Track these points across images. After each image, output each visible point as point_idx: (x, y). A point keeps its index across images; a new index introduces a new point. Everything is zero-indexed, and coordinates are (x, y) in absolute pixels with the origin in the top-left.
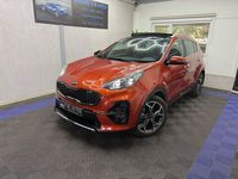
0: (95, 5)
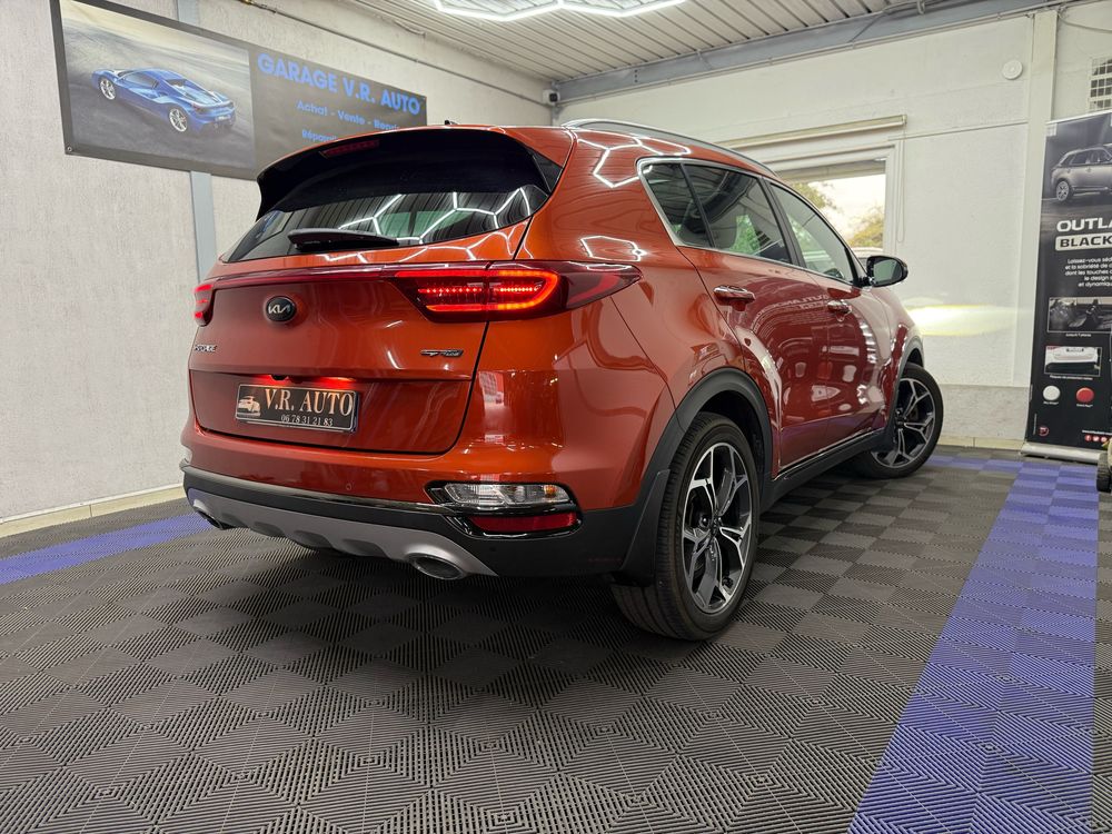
0: (365, 95)
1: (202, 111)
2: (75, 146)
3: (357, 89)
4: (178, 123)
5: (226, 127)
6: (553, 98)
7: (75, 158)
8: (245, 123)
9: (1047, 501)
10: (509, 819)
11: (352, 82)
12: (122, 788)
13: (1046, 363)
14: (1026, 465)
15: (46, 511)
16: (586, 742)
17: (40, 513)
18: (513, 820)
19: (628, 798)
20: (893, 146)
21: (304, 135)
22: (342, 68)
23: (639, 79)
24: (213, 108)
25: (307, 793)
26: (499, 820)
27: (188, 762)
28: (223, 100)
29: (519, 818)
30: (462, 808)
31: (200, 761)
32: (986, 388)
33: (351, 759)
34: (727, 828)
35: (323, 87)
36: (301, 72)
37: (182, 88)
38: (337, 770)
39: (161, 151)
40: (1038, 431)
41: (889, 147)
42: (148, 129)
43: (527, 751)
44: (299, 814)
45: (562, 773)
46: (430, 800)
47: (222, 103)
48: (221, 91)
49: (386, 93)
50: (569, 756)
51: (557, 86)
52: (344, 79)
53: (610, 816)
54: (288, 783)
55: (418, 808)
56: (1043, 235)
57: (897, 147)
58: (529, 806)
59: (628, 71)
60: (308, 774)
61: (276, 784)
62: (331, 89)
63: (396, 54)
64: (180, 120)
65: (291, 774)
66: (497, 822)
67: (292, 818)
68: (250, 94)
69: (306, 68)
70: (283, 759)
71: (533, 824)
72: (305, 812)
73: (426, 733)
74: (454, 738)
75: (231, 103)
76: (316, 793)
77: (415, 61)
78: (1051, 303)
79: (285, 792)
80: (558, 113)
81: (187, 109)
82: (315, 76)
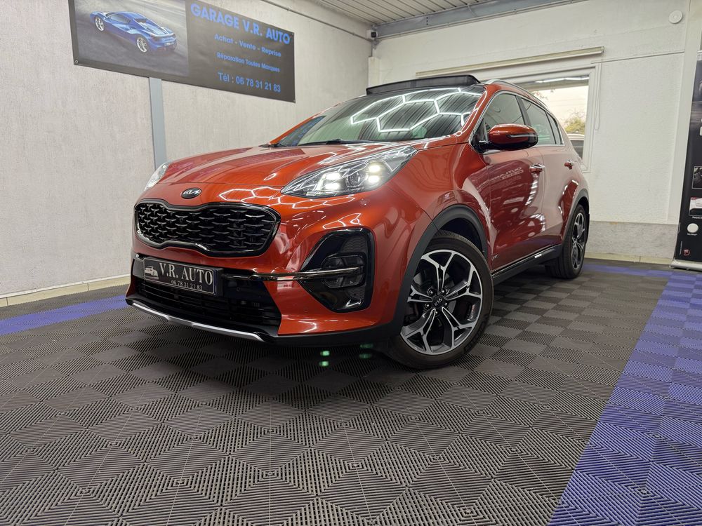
0: (256, 31)
1: (157, 39)
2: (80, 60)
3: (251, 27)
4: (142, 46)
5: (171, 50)
6: (373, 35)
7: (79, 67)
8: (182, 48)
9: (690, 295)
10: (358, 466)
11: (248, 23)
12: (123, 442)
13: (690, 209)
14: (674, 274)
15: (62, 286)
16: (403, 426)
17: (58, 287)
18: (361, 467)
19: (432, 458)
20: (594, 67)
21: (219, 56)
22: (242, 14)
23: (429, 23)
24: (164, 37)
25: (234, 448)
26: (353, 467)
27: (161, 429)
28: (170, 33)
29: (365, 466)
30: (329, 460)
31: (168, 429)
32: (649, 224)
33: (259, 430)
34: (494, 476)
35: (231, 25)
36: (217, 15)
37: (145, 24)
38: (252, 436)
39: (131, 64)
40: (683, 252)
41: (592, 68)
42: (124, 50)
43: (367, 429)
44: (230, 459)
45: (389, 442)
46: (309, 454)
47: (169, 34)
48: (168, 27)
49: (269, 30)
50: (392, 432)
51: (376, 28)
52: (244, 21)
53: (421, 468)
54: (222, 442)
55: (302, 458)
56: (692, 125)
57: (597, 67)
58: (370, 459)
59: (421, 18)
60: (234, 438)
61: (215, 442)
62: (235, 27)
63: (276, 5)
64: (143, 45)
65: (223, 437)
66: (351, 468)
67: (226, 461)
68: (186, 29)
69: (220, 13)
70: (218, 429)
71: (374, 469)
72: (234, 459)
73: (304, 417)
74: (321, 420)
75: (174, 35)
76: (240, 448)
77: (288, 10)
78: (695, 170)
79: (221, 447)
80: (376, 45)
81: (147, 38)
82: (226, 19)
